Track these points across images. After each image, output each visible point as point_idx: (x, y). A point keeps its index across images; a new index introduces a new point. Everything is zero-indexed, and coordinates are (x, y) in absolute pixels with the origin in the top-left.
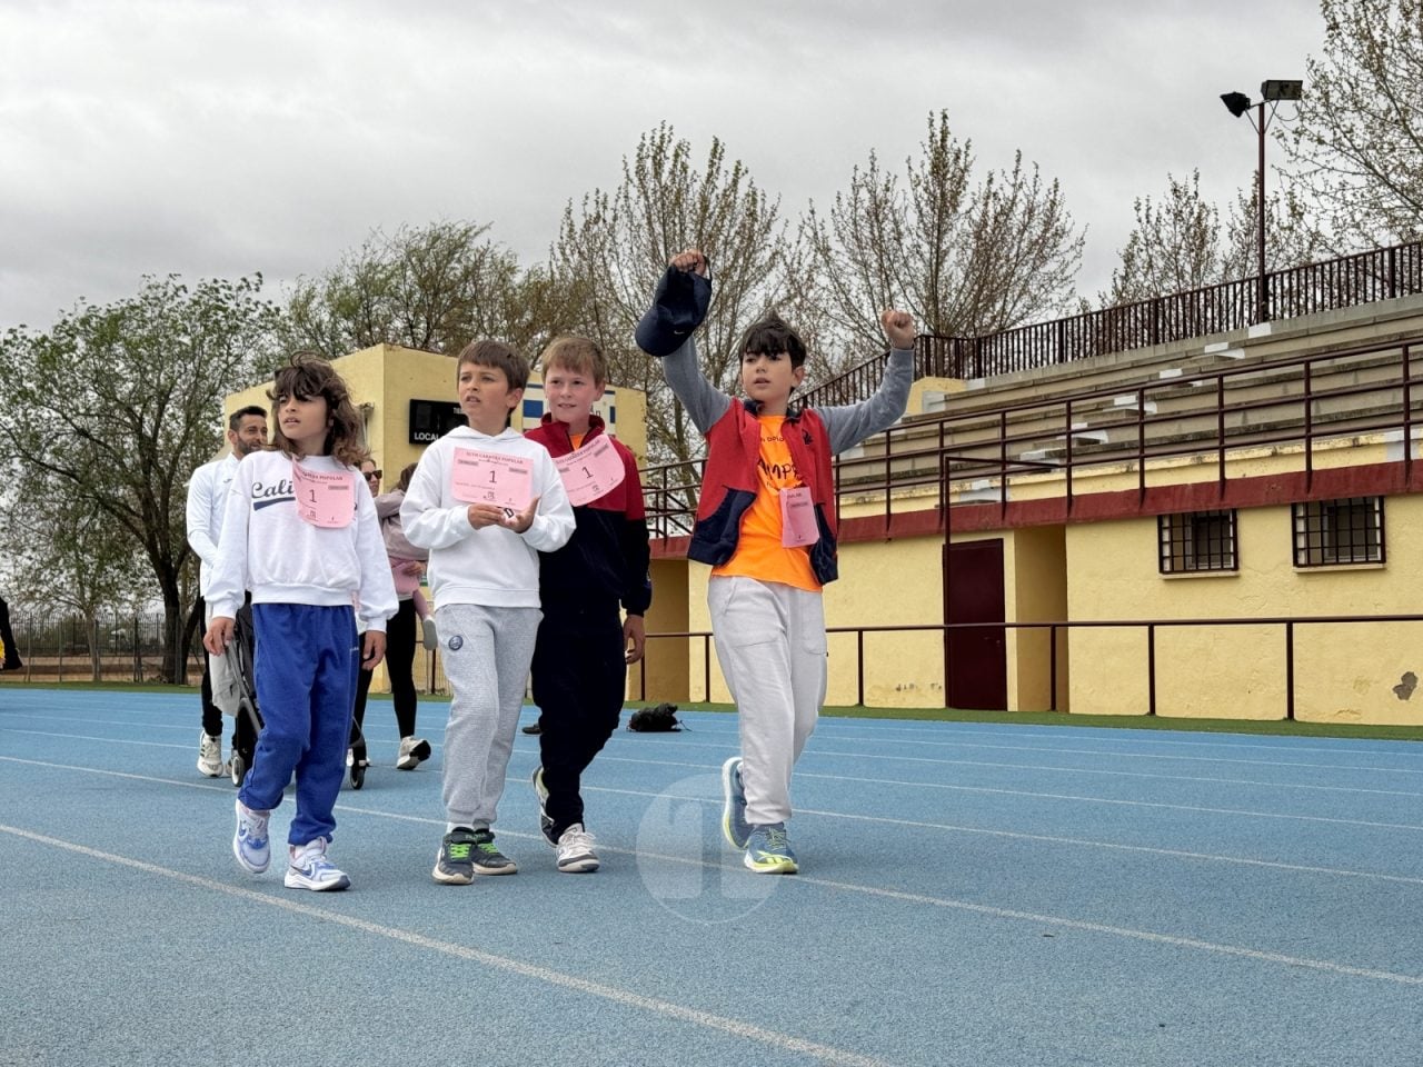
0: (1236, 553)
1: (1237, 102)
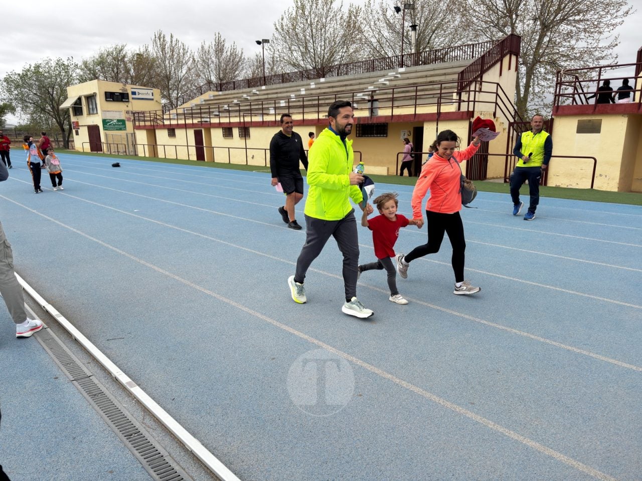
0: (232, 134)
1: (259, 43)
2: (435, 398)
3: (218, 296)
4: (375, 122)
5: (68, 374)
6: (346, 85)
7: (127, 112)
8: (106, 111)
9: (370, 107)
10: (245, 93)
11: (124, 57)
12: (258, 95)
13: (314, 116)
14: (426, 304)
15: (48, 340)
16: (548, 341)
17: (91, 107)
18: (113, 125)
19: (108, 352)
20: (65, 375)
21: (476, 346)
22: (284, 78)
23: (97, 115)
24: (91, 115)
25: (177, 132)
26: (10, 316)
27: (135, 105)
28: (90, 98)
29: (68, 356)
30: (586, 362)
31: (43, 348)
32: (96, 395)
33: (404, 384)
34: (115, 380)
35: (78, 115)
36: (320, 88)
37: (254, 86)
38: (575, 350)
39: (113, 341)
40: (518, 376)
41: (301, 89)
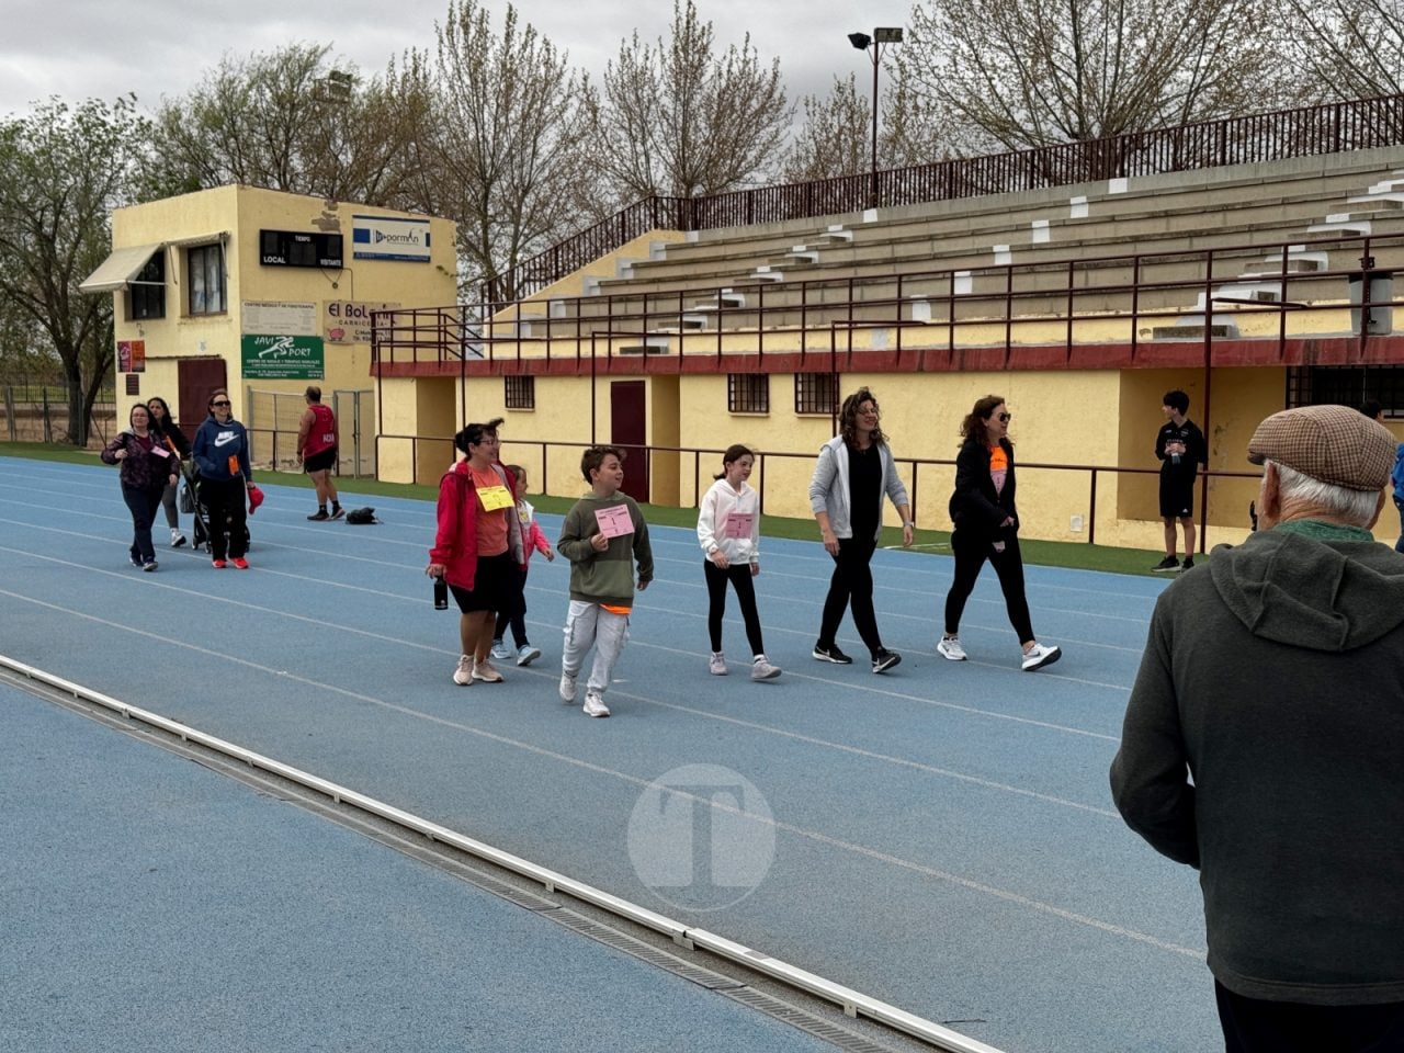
0: (767, 402)
1: (860, 41)
4: (1380, 358)
6: (1225, 209)
7: (333, 309)
8: (258, 304)
9: (1359, 301)
10: (802, 240)
12: (853, 246)
13: (1119, 333)
17: (199, 286)
18: (279, 357)
22: (952, 179)
23: (220, 318)
24: (201, 320)
25: (544, 390)
27: (364, 283)
28: (204, 254)
35: (143, 318)
36: (1112, 220)
37: (836, 210)
41: (1035, 224)
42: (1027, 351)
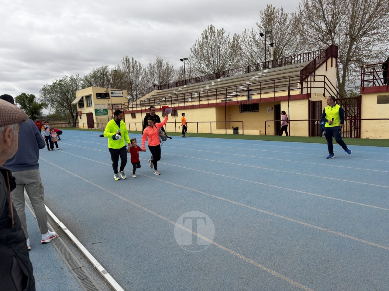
1: (182, 60)
2: (288, 280)
3: (156, 214)
4: (251, 103)
5: (69, 265)
6: (233, 82)
7: (109, 104)
8: (97, 104)
9: (247, 94)
10: (175, 90)
11: (107, 73)
12: (182, 91)
13: (214, 102)
14: (283, 217)
15: (59, 245)
16: (361, 240)
17: (88, 102)
18: (101, 112)
19: (92, 251)
20: (67, 266)
21: (314, 244)
22: (197, 80)
23: (91, 107)
24: (89, 107)
25: (137, 115)
26: (39, 230)
27: (113, 100)
28: (88, 97)
29: (69, 254)
30: (385, 254)
31: (56, 250)
32: (84, 279)
33: (269, 270)
34: (95, 269)
35: (81, 107)
36: (217, 85)
37: (179, 86)
38: (378, 246)
39: (95, 244)
40: (341, 264)
41: (207, 86)
42: (203, 105)
